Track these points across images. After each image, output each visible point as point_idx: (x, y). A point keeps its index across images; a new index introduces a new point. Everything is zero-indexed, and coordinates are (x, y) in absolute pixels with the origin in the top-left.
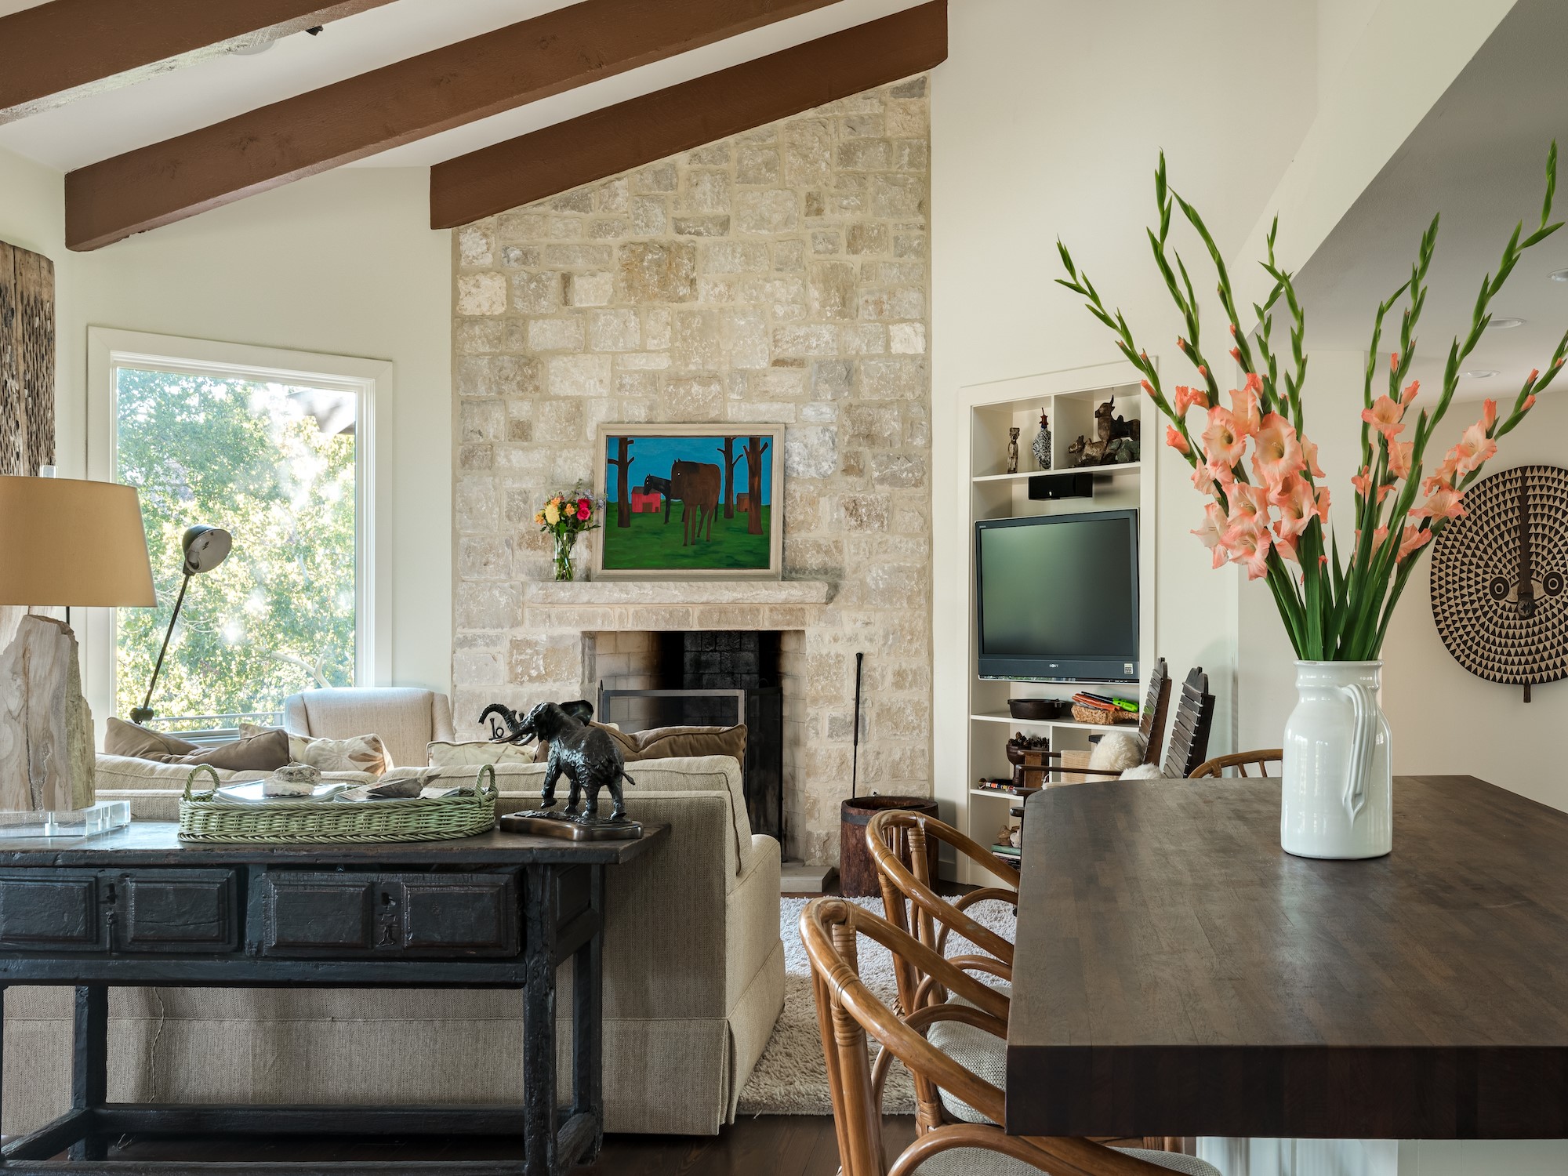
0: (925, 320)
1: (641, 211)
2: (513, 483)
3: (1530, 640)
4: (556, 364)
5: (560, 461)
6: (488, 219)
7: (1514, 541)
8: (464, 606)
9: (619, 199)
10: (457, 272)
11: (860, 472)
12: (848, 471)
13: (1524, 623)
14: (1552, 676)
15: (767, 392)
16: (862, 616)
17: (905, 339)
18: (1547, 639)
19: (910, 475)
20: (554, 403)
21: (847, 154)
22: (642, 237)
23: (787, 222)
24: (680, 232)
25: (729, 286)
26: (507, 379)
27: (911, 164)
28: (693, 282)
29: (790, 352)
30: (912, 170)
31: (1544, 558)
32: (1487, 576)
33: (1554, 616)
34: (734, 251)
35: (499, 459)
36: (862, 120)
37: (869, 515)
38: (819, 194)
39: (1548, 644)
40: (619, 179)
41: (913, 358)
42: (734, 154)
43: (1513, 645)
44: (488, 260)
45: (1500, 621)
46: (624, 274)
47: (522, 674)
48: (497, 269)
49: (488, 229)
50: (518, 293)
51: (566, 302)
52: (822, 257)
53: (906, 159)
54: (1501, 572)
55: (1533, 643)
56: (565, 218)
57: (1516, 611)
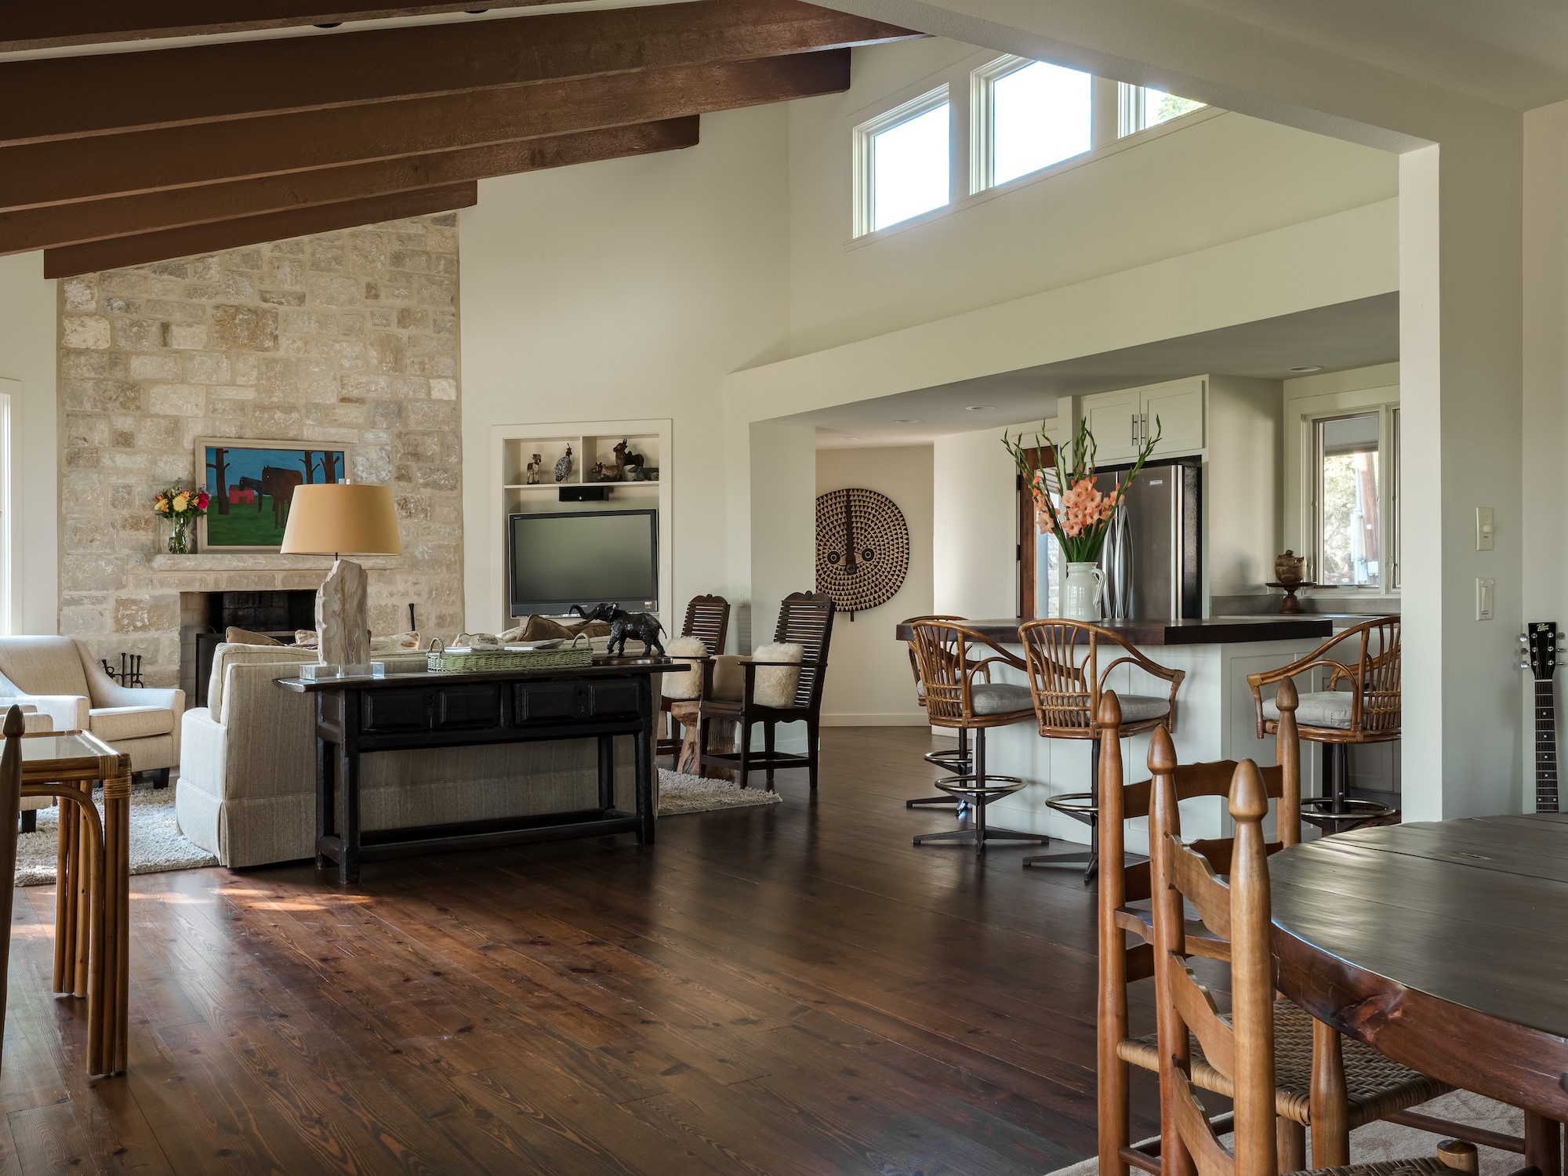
0: (456, 378)
1: (231, 282)
2: (118, 479)
3: (854, 587)
4: (157, 391)
5: (161, 464)
6: (91, 275)
7: (842, 530)
8: (70, 574)
9: (212, 272)
10: (62, 313)
11: (409, 479)
12: (400, 478)
13: (850, 577)
14: (868, 606)
15: (336, 420)
16: (412, 578)
17: (442, 390)
18: (865, 585)
19: (447, 482)
20: (155, 420)
21: (397, 259)
22: (232, 301)
23: (351, 301)
24: (265, 300)
25: (306, 344)
26: (110, 399)
27: (446, 271)
28: (276, 338)
29: (355, 393)
30: (446, 275)
31: (862, 540)
32: (826, 551)
33: (869, 572)
34: (309, 319)
35: (104, 460)
36: (410, 238)
37: (416, 509)
38: (376, 284)
39: (865, 588)
40: (212, 257)
41: (448, 402)
42: (308, 249)
43: (843, 590)
44: (92, 306)
45: (835, 576)
46: (218, 327)
47: (128, 625)
48: (98, 314)
49: (91, 282)
50: (121, 333)
51: (165, 344)
52: (378, 328)
53: (442, 267)
54: (834, 548)
55: (856, 588)
56: (163, 281)
57: (845, 570)
